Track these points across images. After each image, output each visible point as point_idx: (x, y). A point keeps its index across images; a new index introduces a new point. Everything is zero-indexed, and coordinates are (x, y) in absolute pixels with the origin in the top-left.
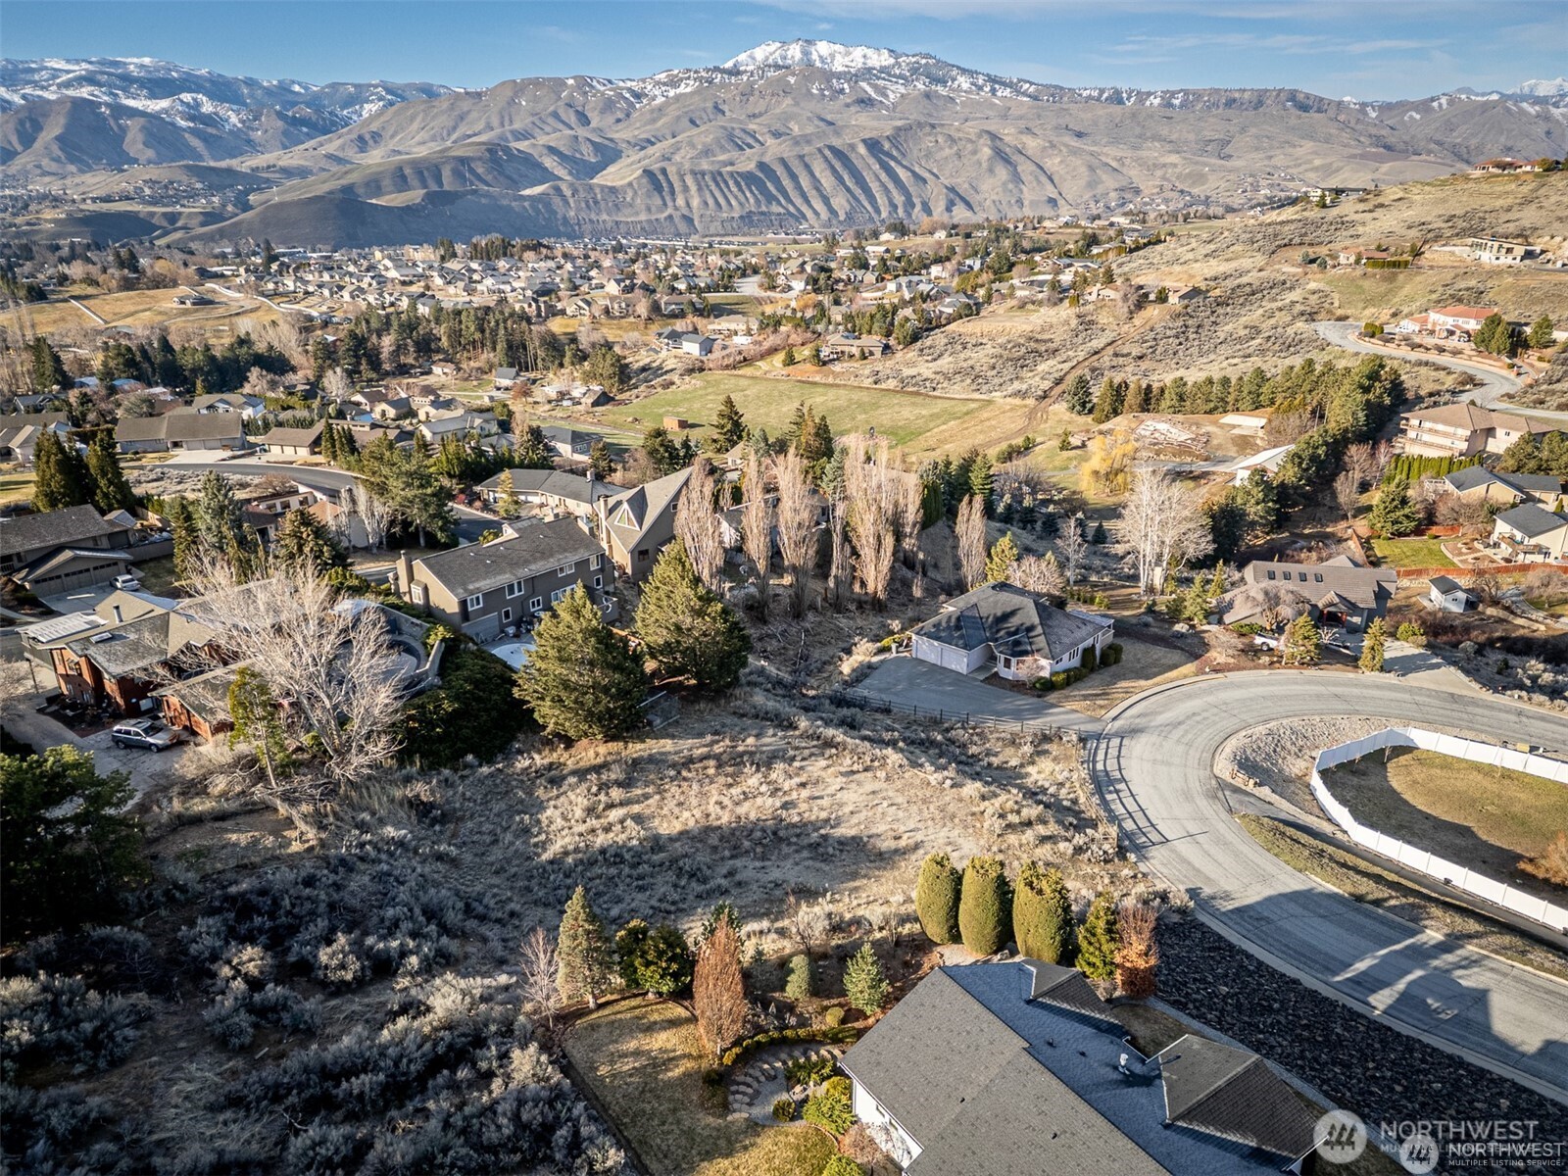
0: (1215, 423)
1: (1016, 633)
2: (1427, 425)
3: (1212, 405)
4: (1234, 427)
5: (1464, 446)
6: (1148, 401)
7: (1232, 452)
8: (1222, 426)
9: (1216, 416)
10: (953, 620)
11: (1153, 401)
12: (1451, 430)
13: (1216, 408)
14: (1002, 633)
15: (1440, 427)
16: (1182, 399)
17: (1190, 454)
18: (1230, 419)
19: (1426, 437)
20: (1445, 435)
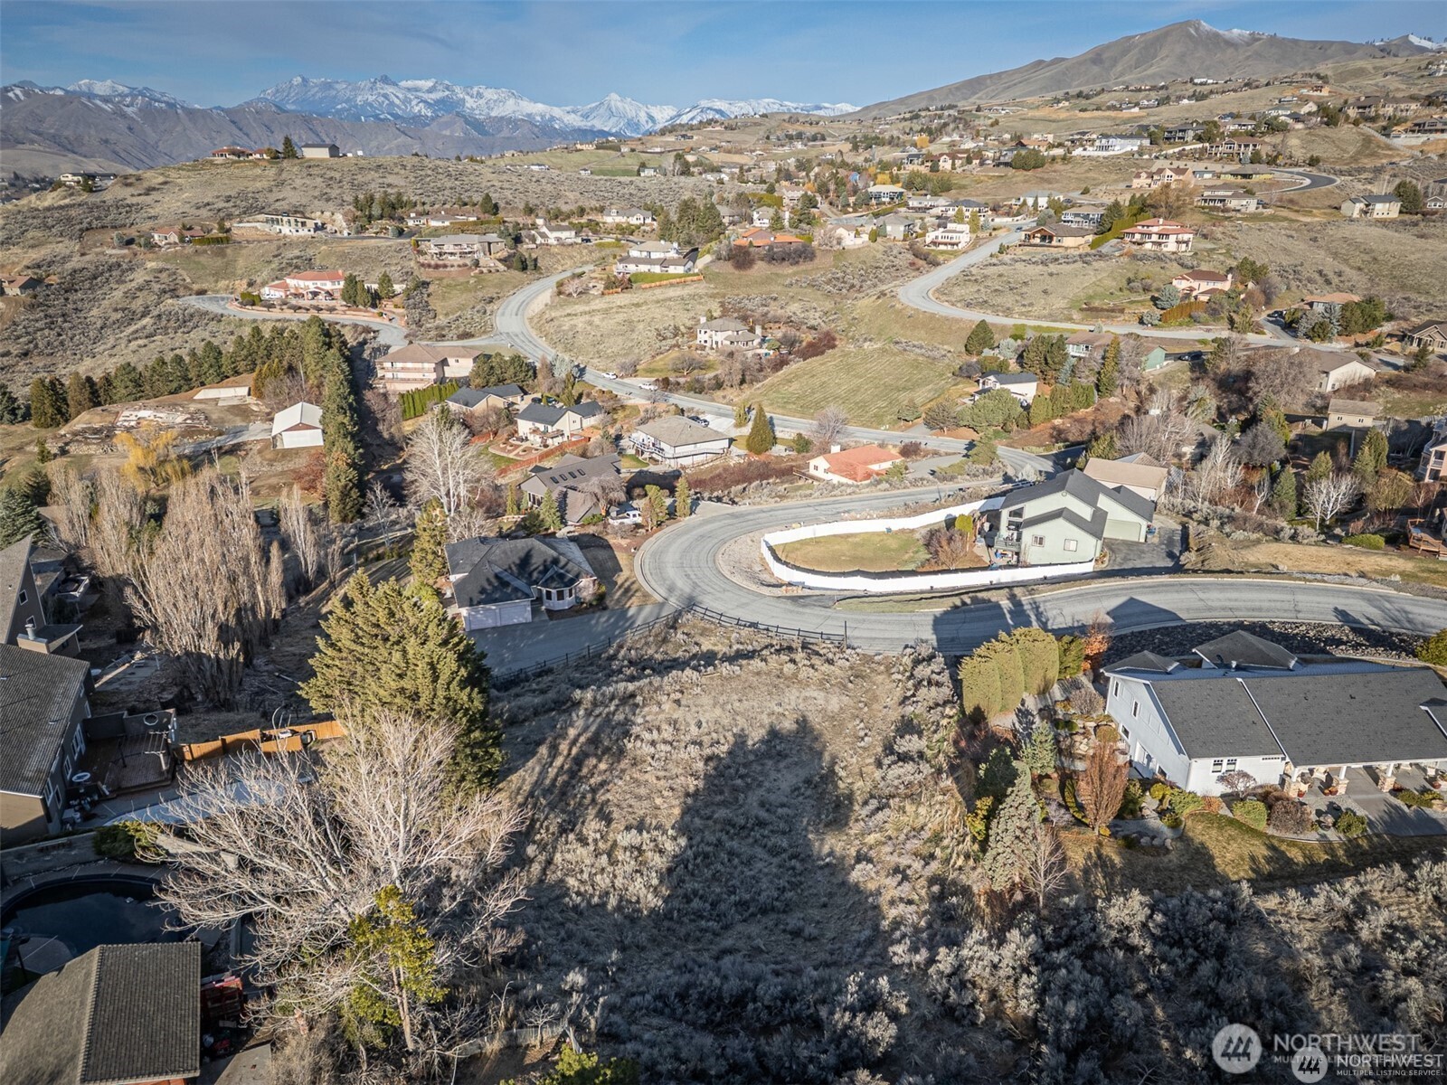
0: (192, 400)
1: (546, 570)
2: (399, 365)
3: (175, 385)
4: (216, 400)
5: (433, 376)
6: (96, 394)
7: (239, 422)
8: (201, 401)
9: (182, 395)
10: (493, 580)
11: (101, 392)
12: (419, 365)
13: (180, 387)
14: (535, 575)
15: (409, 365)
16: (139, 386)
17: (201, 432)
18: (204, 394)
19: (401, 375)
20: (416, 370)
